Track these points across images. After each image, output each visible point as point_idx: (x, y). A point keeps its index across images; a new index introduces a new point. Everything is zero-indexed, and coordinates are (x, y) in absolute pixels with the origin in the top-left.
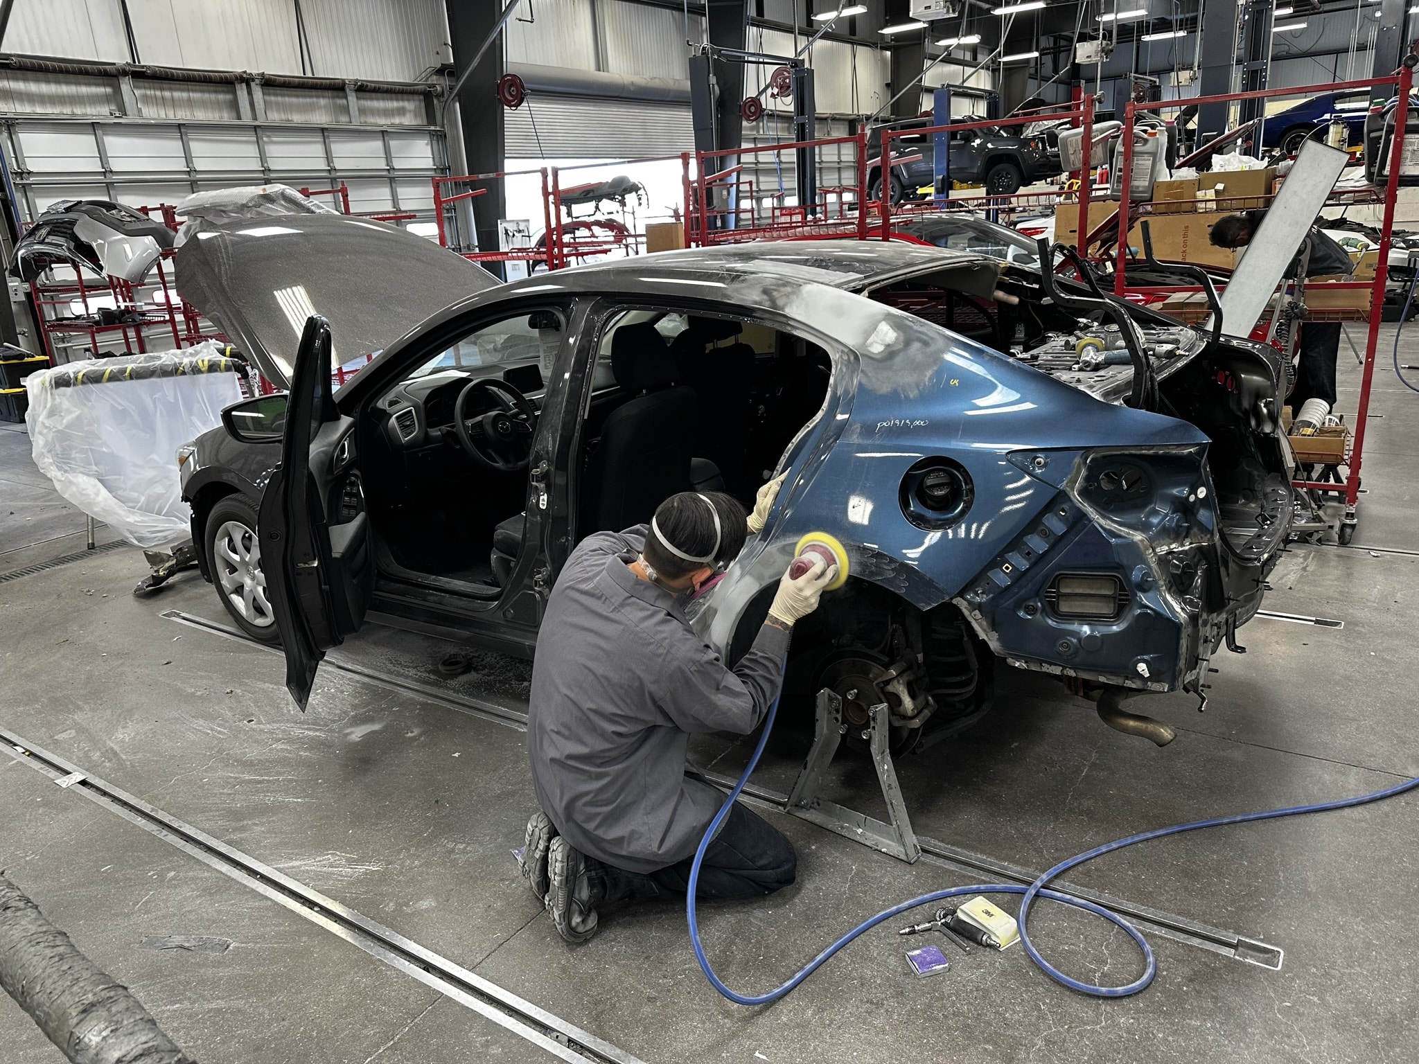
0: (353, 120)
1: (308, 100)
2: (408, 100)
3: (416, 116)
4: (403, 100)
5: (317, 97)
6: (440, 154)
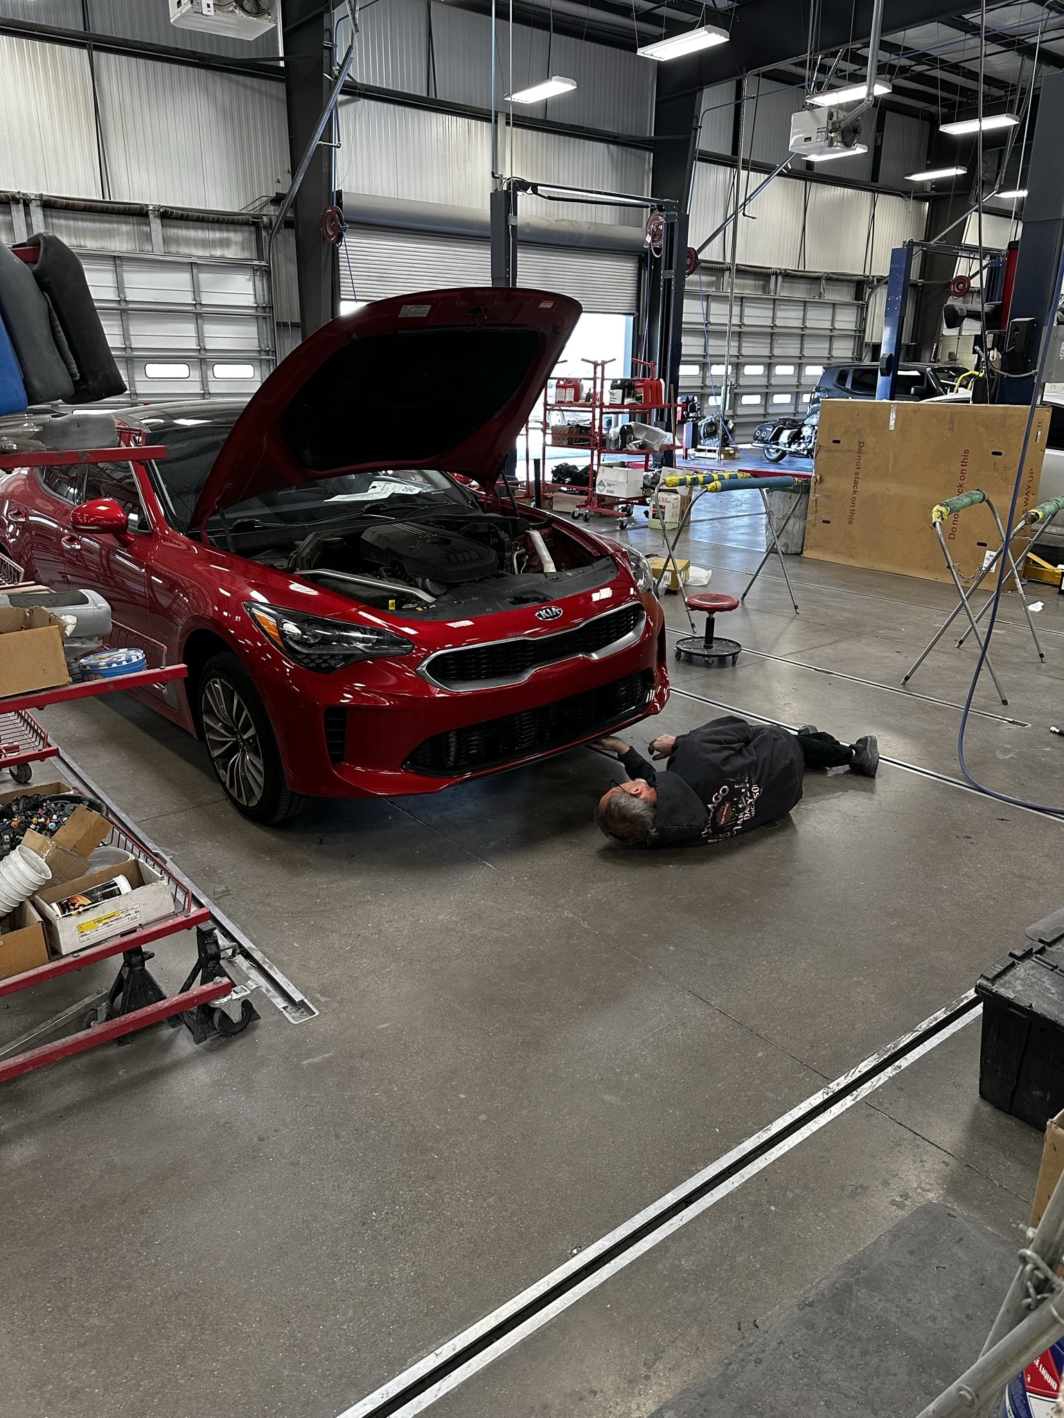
0: (155, 249)
1: (107, 225)
2: (235, 231)
3: (243, 249)
4: (228, 231)
5: (118, 222)
6: (263, 292)
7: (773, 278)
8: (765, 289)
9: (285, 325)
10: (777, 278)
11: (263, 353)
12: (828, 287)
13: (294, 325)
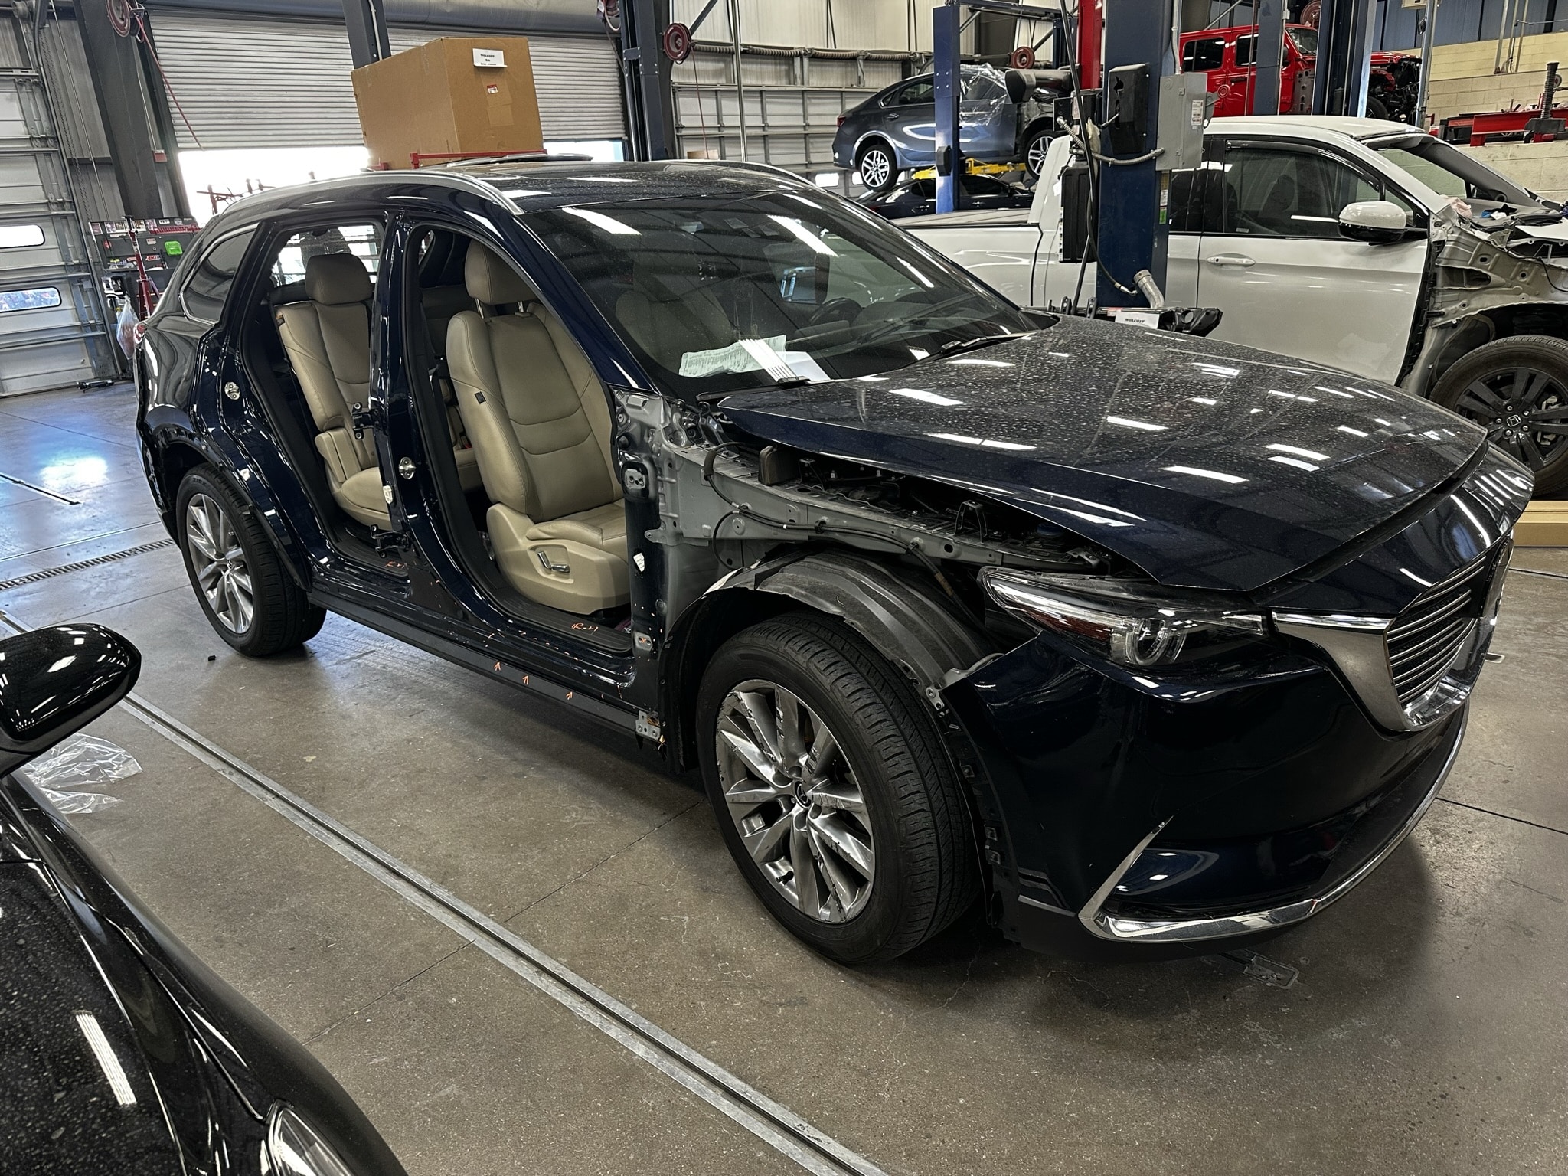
6: (39, 115)
7: (797, 60)
8: (789, 75)
9: (85, 164)
10: (802, 60)
11: (54, 207)
12: (867, 69)
13: (101, 163)
